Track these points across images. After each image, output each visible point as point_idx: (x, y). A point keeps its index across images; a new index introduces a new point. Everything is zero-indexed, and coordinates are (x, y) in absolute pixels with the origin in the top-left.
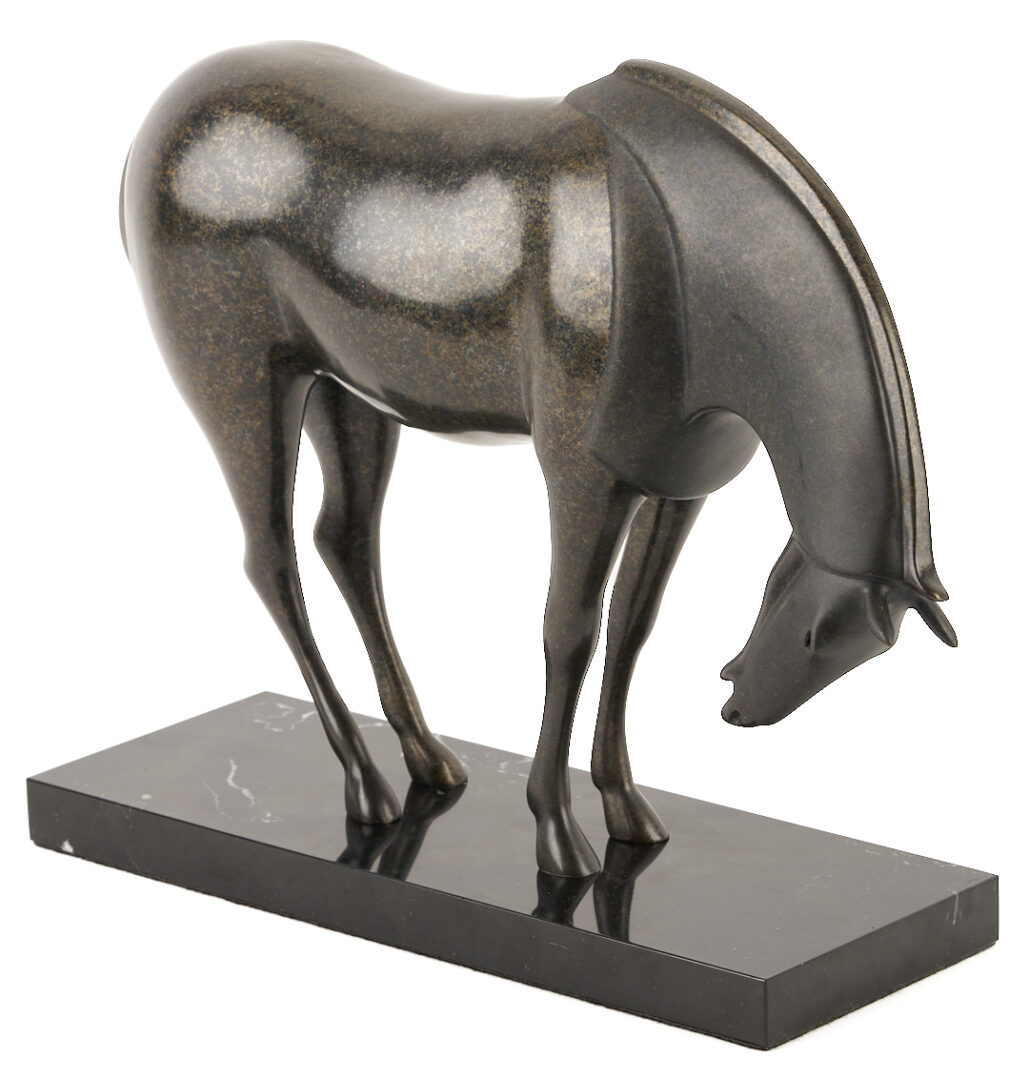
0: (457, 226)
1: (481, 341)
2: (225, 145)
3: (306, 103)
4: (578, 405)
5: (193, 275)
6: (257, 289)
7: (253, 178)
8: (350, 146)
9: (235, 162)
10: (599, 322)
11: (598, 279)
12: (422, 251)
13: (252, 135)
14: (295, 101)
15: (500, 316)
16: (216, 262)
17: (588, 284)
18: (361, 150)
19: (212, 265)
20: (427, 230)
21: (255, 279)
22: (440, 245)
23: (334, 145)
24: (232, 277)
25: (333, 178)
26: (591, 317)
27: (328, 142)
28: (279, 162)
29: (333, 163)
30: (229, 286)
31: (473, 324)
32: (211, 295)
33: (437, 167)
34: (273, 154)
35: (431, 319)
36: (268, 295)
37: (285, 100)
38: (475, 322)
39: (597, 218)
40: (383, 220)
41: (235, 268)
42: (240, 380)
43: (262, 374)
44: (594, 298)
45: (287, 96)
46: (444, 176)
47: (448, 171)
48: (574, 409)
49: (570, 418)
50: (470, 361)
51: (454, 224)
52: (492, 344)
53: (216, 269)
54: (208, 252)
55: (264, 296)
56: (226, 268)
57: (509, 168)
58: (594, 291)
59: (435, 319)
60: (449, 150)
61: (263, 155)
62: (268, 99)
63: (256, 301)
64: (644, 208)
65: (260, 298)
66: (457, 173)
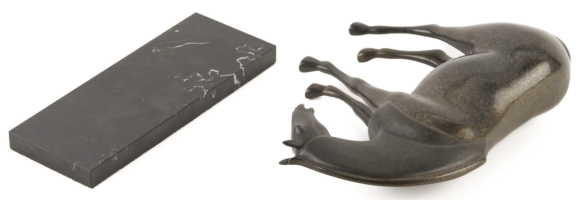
0: (467, 96)
1: (434, 89)
2: (532, 54)
3: (531, 79)
4: (401, 104)
5: (504, 33)
6: (491, 47)
7: (518, 56)
8: (509, 83)
9: (525, 54)
10: (416, 117)
11: (427, 121)
12: (466, 85)
13: (530, 61)
14: (533, 77)
15: (437, 96)
16: (503, 39)
17: (428, 118)
18: (506, 85)
19: (503, 38)
20: (471, 89)
21: (493, 47)
22: (465, 90)
23: (513, 79)
24: (497, 41)
25: (503, 74)
26: (419, 115)
27: (514, 78)
28: (518, 64)
29: (507, 77)
30: (495, 40)
31: (440, 89)
32: (497, 35)
33: (487, 100)
34: (521, 64)
35: (448, 80)
36: (488, 49)
37: (535, 74)
38: (440, 90)
39: (443, 128)
40: (482, 80)
41: (499, 43)
42: (474, 35)
43: (472, 41)
44: (423, 118)
45: (536, 76)
46: (484, 100)
47: (484, 101)
48: (400, 102)
49: (399, 101)
50: (432, 85)
51: (468, 96)
52: (432, 92)
53: (502, 38)
54: (507, 38)
55: (488, 48)
56: (500, 41)
57: (474, 115)
58: (425, 119)
59: (447, 81)
60: (491, 105)
61: (522, 61)
62: (538, 70)
63: (488, 45)
64: (438, 141)
65: (488, 47)
66: (482, 103)
